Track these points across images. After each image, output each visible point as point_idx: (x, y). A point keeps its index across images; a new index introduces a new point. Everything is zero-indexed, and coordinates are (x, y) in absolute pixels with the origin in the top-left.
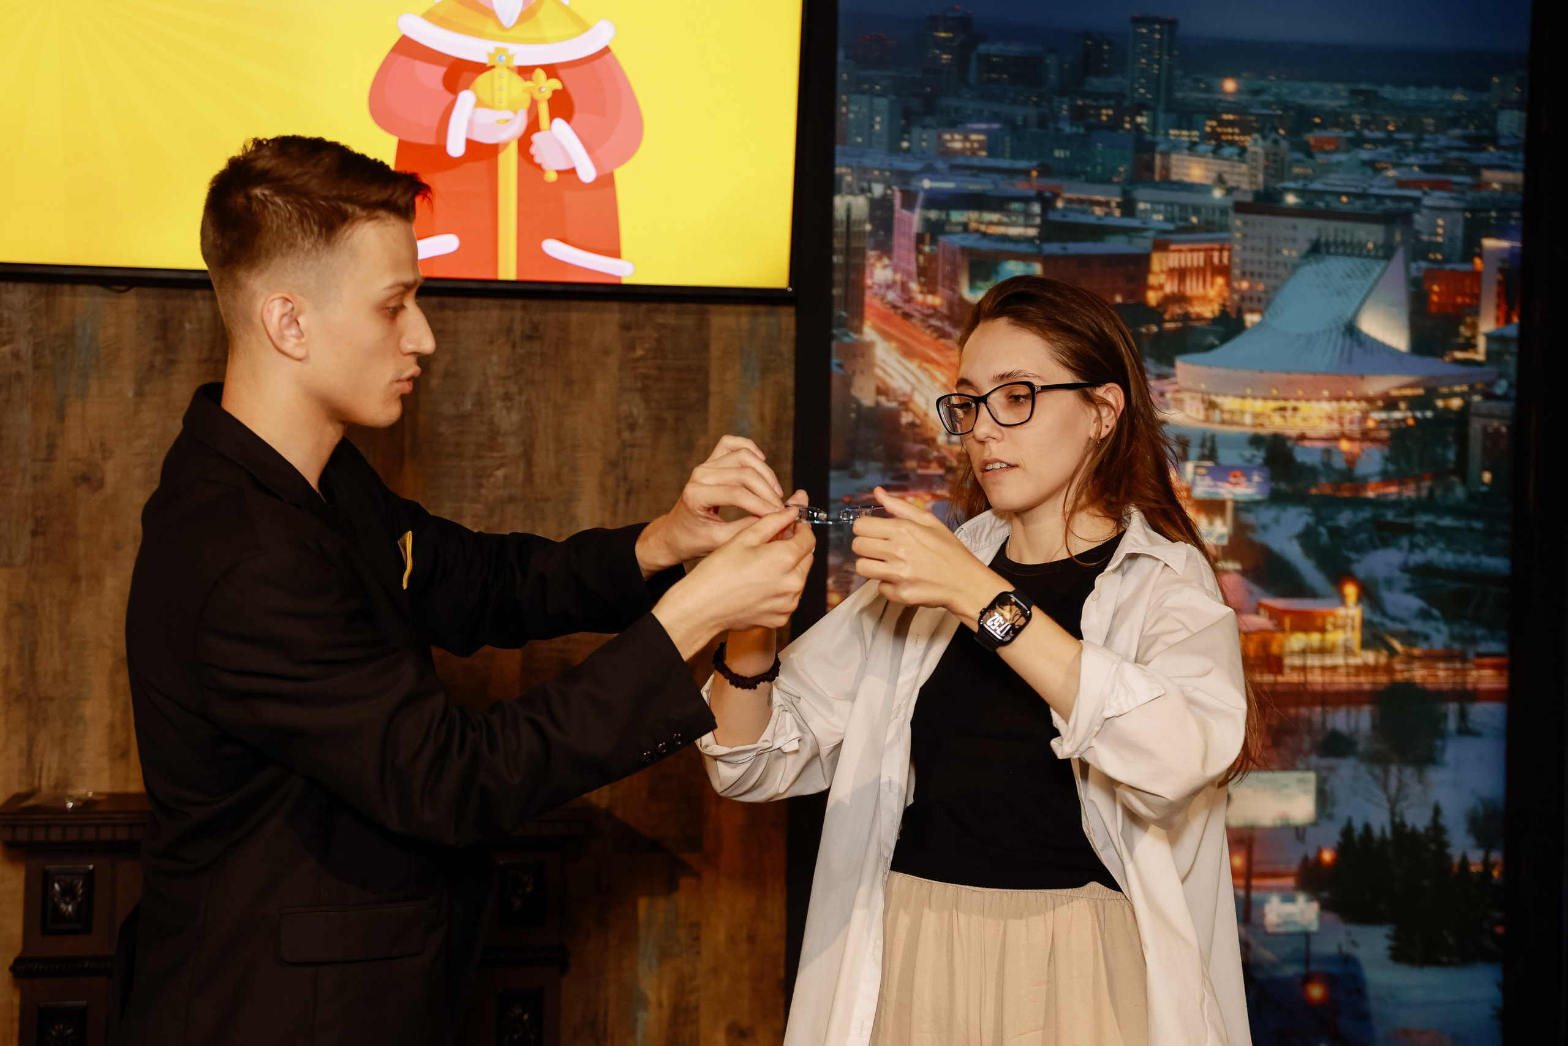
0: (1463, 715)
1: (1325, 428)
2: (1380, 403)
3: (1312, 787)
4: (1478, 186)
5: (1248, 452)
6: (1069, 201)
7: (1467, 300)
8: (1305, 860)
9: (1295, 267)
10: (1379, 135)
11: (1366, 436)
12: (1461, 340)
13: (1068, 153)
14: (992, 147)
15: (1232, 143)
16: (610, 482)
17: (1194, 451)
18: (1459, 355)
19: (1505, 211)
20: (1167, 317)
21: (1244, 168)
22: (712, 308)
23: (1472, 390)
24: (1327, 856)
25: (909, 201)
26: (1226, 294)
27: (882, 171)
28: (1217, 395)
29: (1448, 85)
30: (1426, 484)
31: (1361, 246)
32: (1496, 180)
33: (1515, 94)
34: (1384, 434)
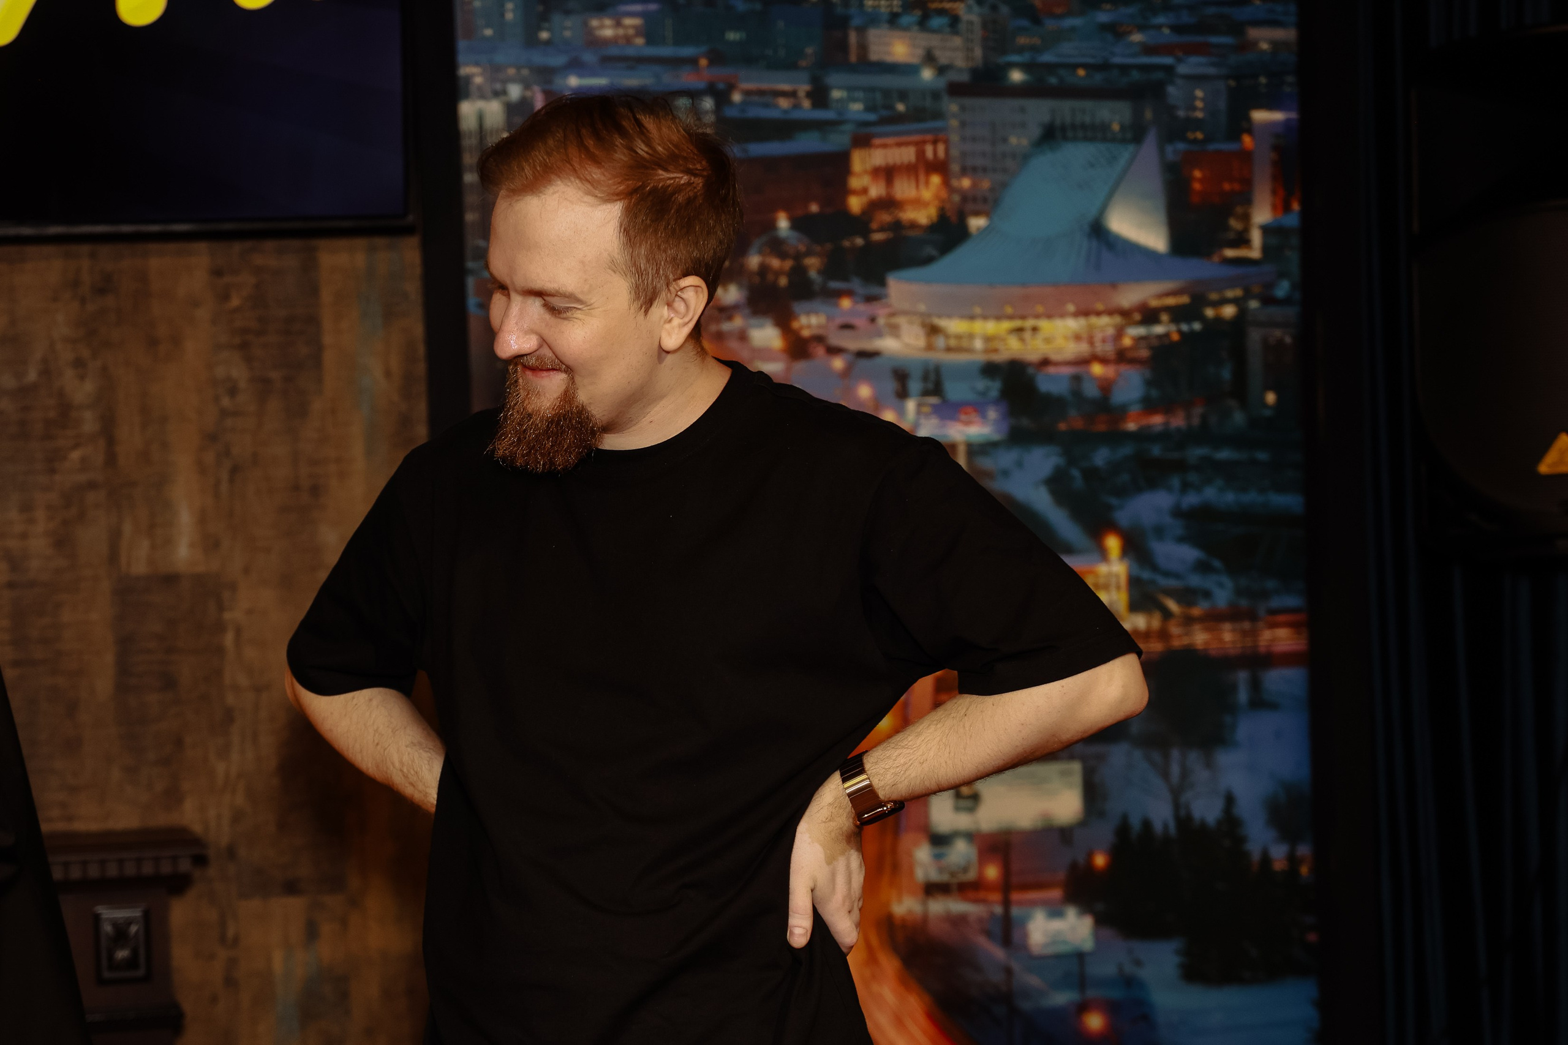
0: (1256, 685)
1: (1072, 349)
2: (1137, 317)
3: (1077, 778)
4: (1246, 46)
5: (981, 384)
6: (747, 93)
7: (1237, 187)
8: (1074, 867)
9: (1027, 157)
11: (1122, 357)
12: (1231, 236)
13: (744, 35)
14: (651, 34)
15: (941, 12)
16: (210, 459)
17: (915, 386)
18: (1230, 253)
19: (1276, 76)
20: (874, 225)
21: (957, 41)
22: (322, 243)
23: (1248, 294)
24: (1100, 860)
26: (944, 194)
27: (519, 68)
28: (940, 316)
30: (1198, 411)
31: (1104, 127)
32: (1264, 38)
34: (1144, 353)
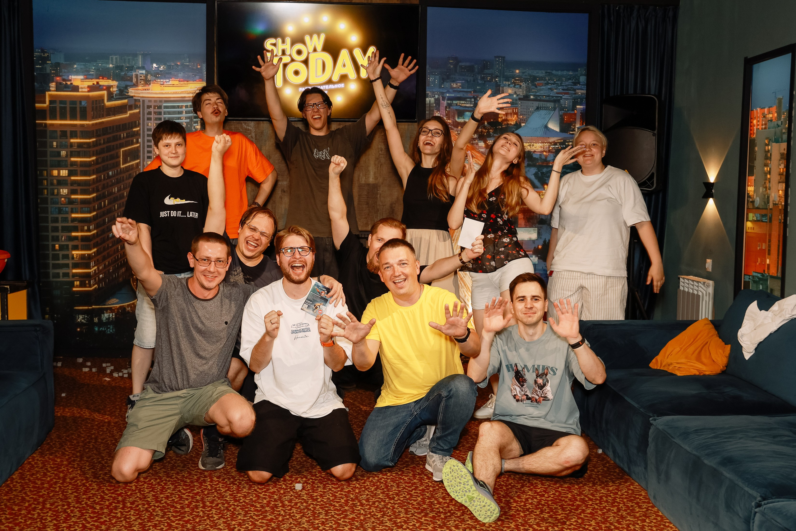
1: (540, 149)
2: (553, 143)
3: (537, 231)
4: (575, 94)
7: (573, 120)
8: (535, 248)
9: (533, 113)
10: (552, 82)
11: (549, 151)
12: (572, 129)
14: (463, 86)
15: (518, 84)
16: (377, 162)
18: (571, 132)
19: (582, 99)
20: (503, 124)
21: (521, 90)
24: (540, 247)
25: (443, 99)
26: (517, 119)
27: (437, 92)
29: (568, 70)
31: (548, 107)
32: (580, 92)
33: (584, 72)
34: (554, 151)
